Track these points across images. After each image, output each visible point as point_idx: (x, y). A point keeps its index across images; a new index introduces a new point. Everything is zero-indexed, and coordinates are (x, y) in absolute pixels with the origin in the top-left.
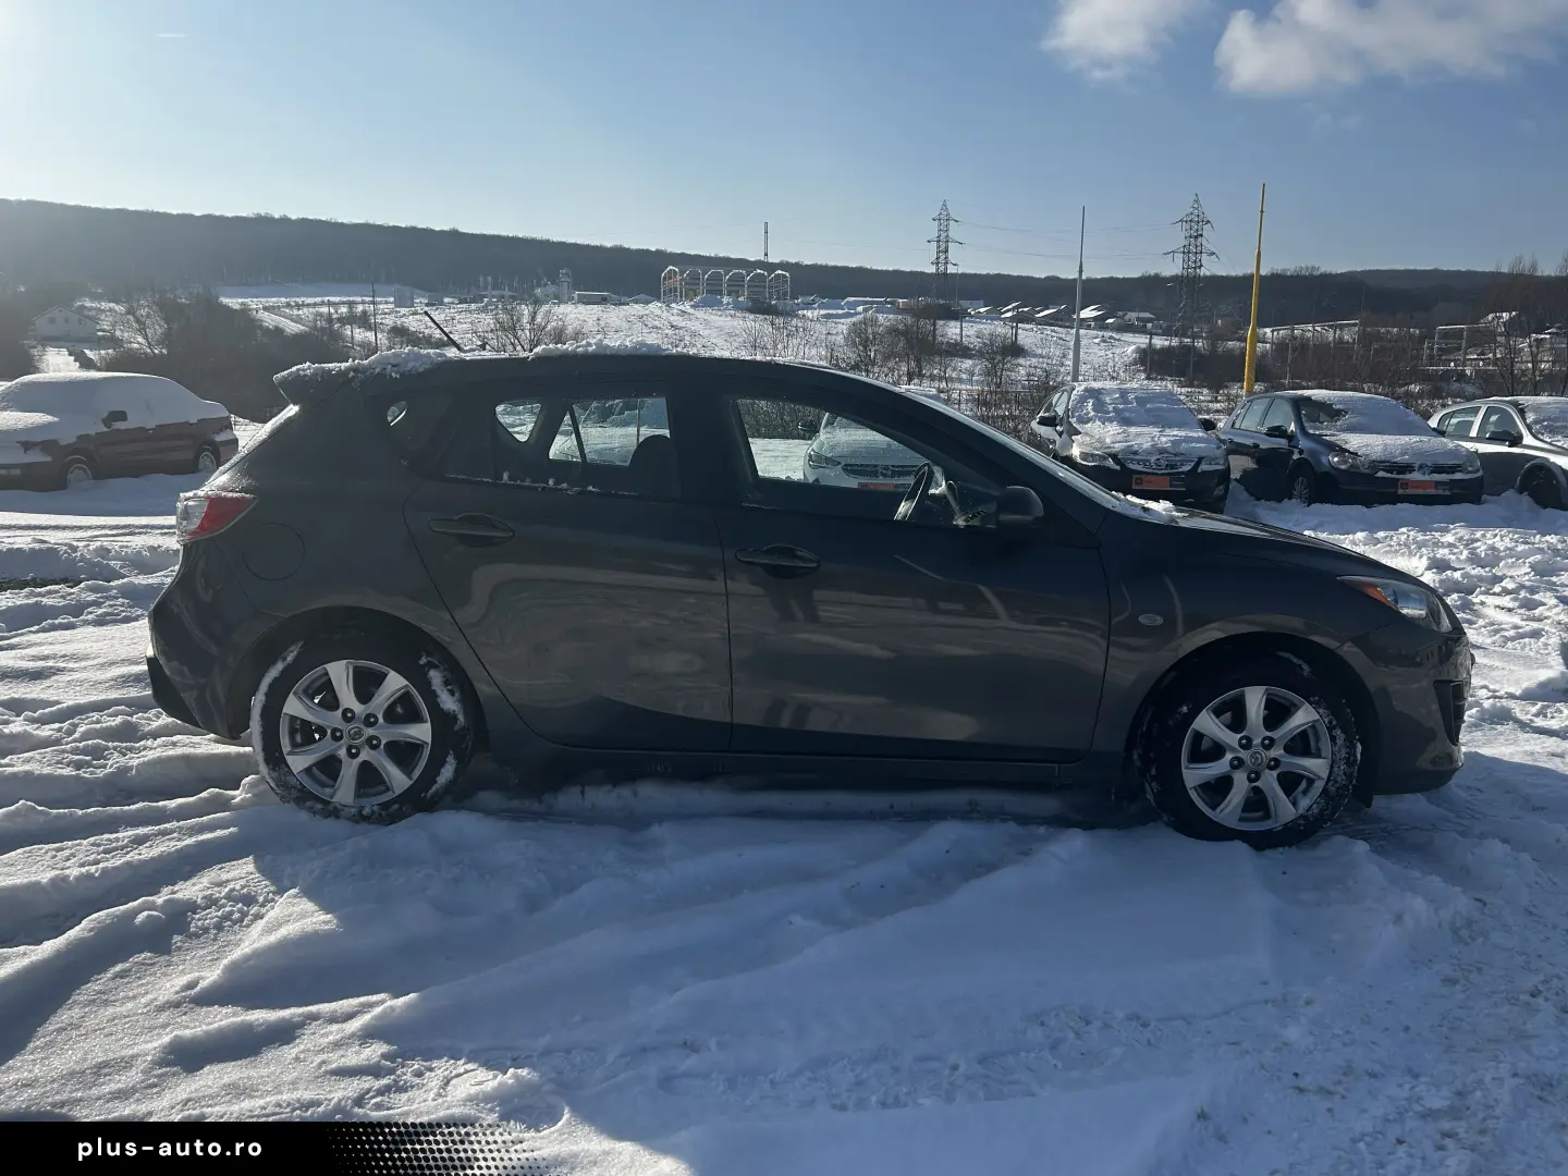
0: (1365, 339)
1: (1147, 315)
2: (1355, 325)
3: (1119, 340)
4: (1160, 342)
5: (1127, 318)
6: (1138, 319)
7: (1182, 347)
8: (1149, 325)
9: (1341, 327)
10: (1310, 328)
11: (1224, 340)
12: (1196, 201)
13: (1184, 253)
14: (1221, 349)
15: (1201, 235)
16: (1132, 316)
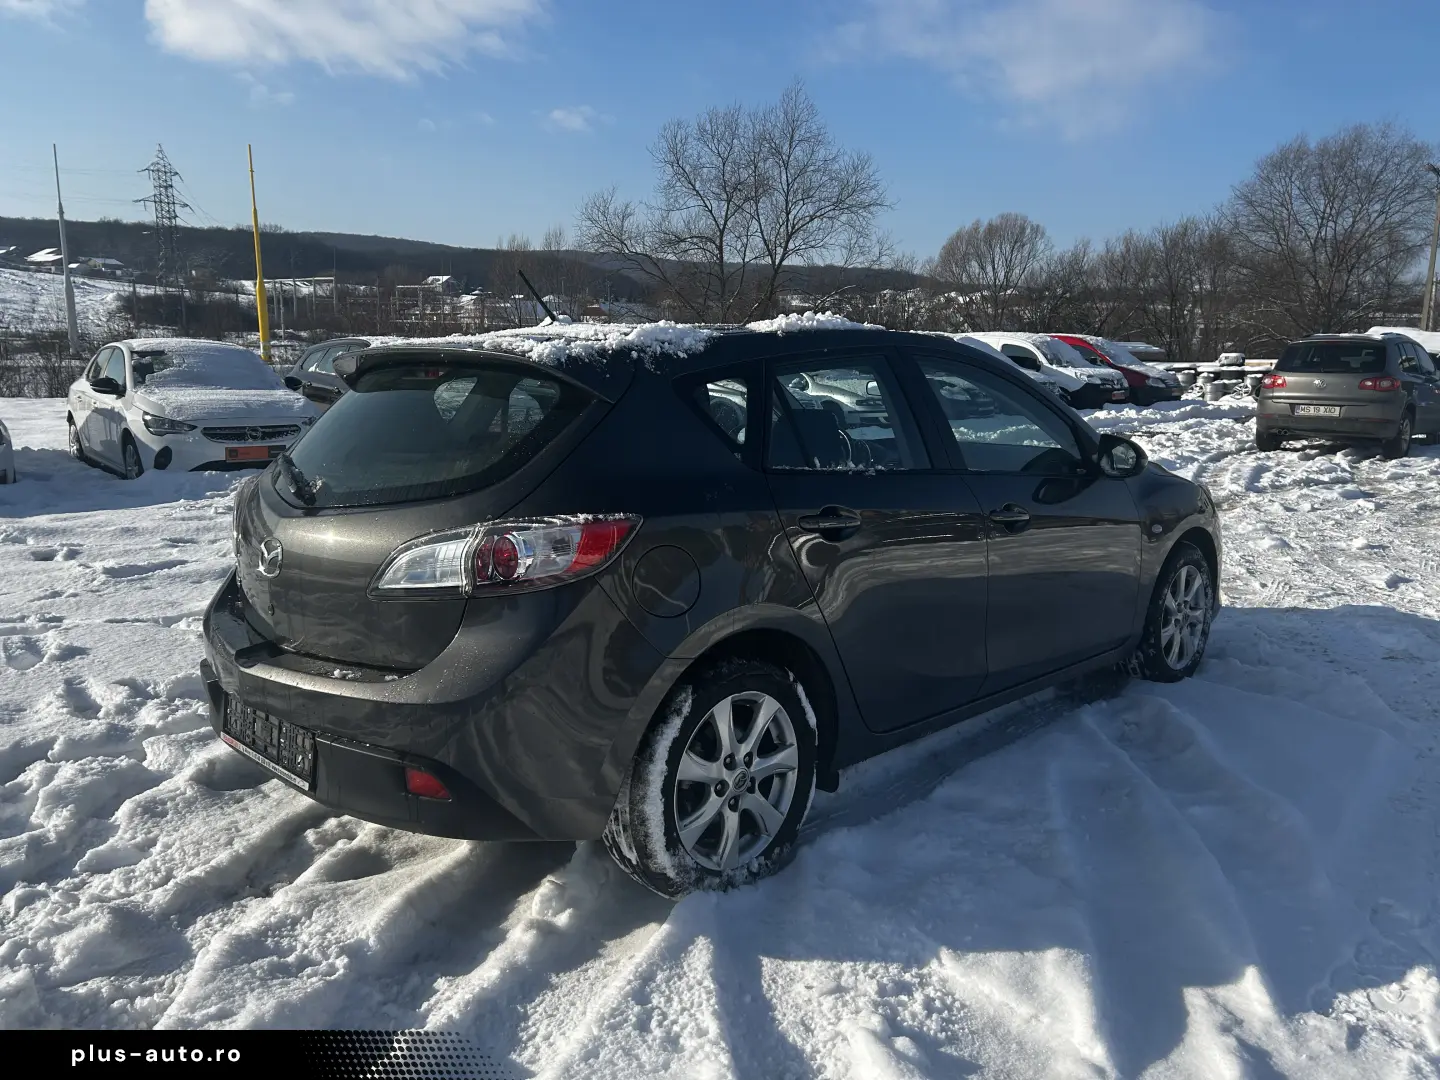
0: (343, 295)
1: (114, 262)
2: (331, 281)
3: (94, 286)
4: (143, 291)
5: (92, 263)
6: (104, 265)
7: (168, 296)
8: (119, 272)
9: (319, 283)
10: (292, 283)
11: (209, 291)
12: (161, 151)
13: (155, 202)
14: (208, 299)
15: (171, 186)
16: (98, 262)
